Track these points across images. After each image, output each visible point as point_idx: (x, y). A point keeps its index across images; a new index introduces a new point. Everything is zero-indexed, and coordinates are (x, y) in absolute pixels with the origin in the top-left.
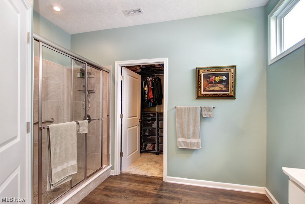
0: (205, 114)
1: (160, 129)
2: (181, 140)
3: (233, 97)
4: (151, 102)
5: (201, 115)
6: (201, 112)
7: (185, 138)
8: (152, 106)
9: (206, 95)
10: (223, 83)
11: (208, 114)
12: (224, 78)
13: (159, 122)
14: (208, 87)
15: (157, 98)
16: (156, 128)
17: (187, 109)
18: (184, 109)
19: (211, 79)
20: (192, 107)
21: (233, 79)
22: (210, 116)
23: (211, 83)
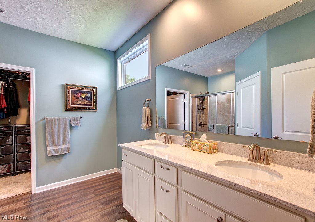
0: (74, 123)
1: (18, 144)
2: (51, 148)
3: (95, 110)
4: (4, 112)
5: (70, 124)
6: (70, 121)
7: (56, 146)
8: (4, 117)
9: (74, 107)
10: (88, 99)
11: (76, 123)
12: (88, 95)
13: (16, 136)
14: (75, 101)
15: (12, 107)
16: (12, 144)
17: (57, 119)
18: (54, 119)
19: (78, 95)
20: (62, 118)
21: (94, 97)
22: (78, 125)
23: (78, 98)
